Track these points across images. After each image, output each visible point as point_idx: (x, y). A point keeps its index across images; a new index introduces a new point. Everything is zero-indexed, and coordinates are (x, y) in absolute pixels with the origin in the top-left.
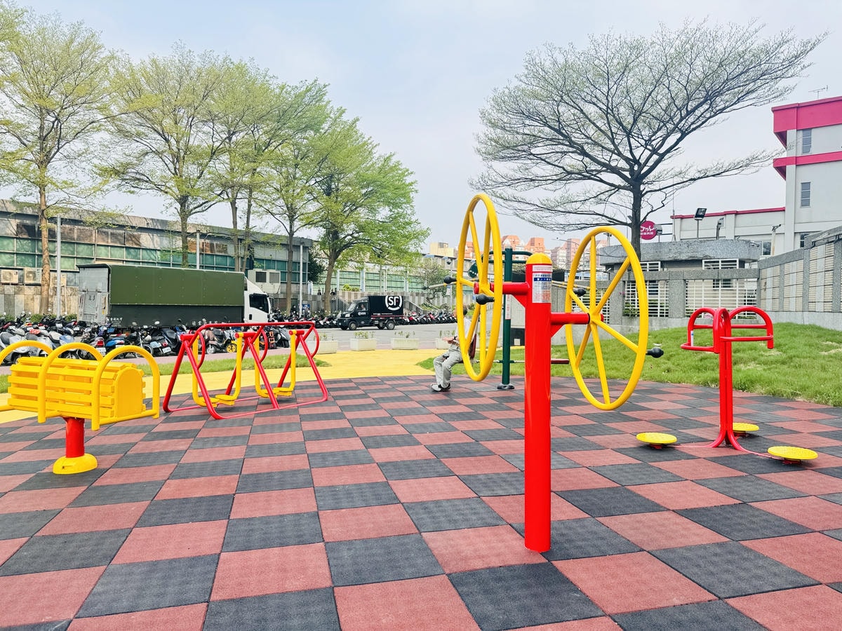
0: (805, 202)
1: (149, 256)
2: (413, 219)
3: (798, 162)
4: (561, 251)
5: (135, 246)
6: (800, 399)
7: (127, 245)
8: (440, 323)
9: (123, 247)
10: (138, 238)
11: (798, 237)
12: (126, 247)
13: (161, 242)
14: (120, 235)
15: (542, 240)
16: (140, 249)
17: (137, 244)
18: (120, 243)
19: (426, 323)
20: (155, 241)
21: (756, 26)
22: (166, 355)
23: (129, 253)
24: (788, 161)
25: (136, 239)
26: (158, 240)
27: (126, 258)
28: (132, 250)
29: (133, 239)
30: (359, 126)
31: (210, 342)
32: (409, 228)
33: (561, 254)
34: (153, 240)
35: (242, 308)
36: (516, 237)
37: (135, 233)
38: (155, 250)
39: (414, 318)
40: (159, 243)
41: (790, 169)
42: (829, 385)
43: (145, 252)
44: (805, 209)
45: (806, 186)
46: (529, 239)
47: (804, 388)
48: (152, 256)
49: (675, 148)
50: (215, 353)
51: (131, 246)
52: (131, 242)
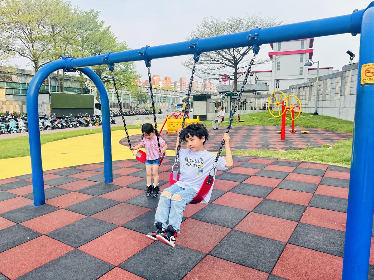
0: (278, 69)
1: (17, 86)
2: (134, 70)
3: (276, 54)
4: (178, 83)
5: (10, 81)
6: (297, 127)
7: (6, 81)
8: (147, 114)
9: (5, 82)
10: (10, 77)
11: (276, 81)
12: (6, 82)
13: (21, 79)
14: (3, 76)
15: (170, 77)
16: (12, 82)
17: (10, 80)
18: (3, 80)
19: (142, 114)
20: (19, 79)
21: (275, 18)
22: (78, 127)
23: (7, 85)
24: (273, 53)
25: (10, 78)
26: (20, 78)
27: (6, 87)
28: (9, 83)
29: (9, 78)
30: (111, 30)
31: (90, 122)
32: (132, 74)
33: (178, 84)
34: (18, 78)
35: (93, 109)
36: (159, 76)
37: (10, 75)
38: (19, 83)
39: (137, 113)
40: (20, 80)
41: (274, 56)
42: (303, 123)
43: (14, 84)
44: (278, 71)
45: (279, 63)
46: (164, 77)
47: (298, 124)
48: (18, 86)
49: (247, 53)
50: (92, 126)
51: (8, 81)
52: (8, 79)
